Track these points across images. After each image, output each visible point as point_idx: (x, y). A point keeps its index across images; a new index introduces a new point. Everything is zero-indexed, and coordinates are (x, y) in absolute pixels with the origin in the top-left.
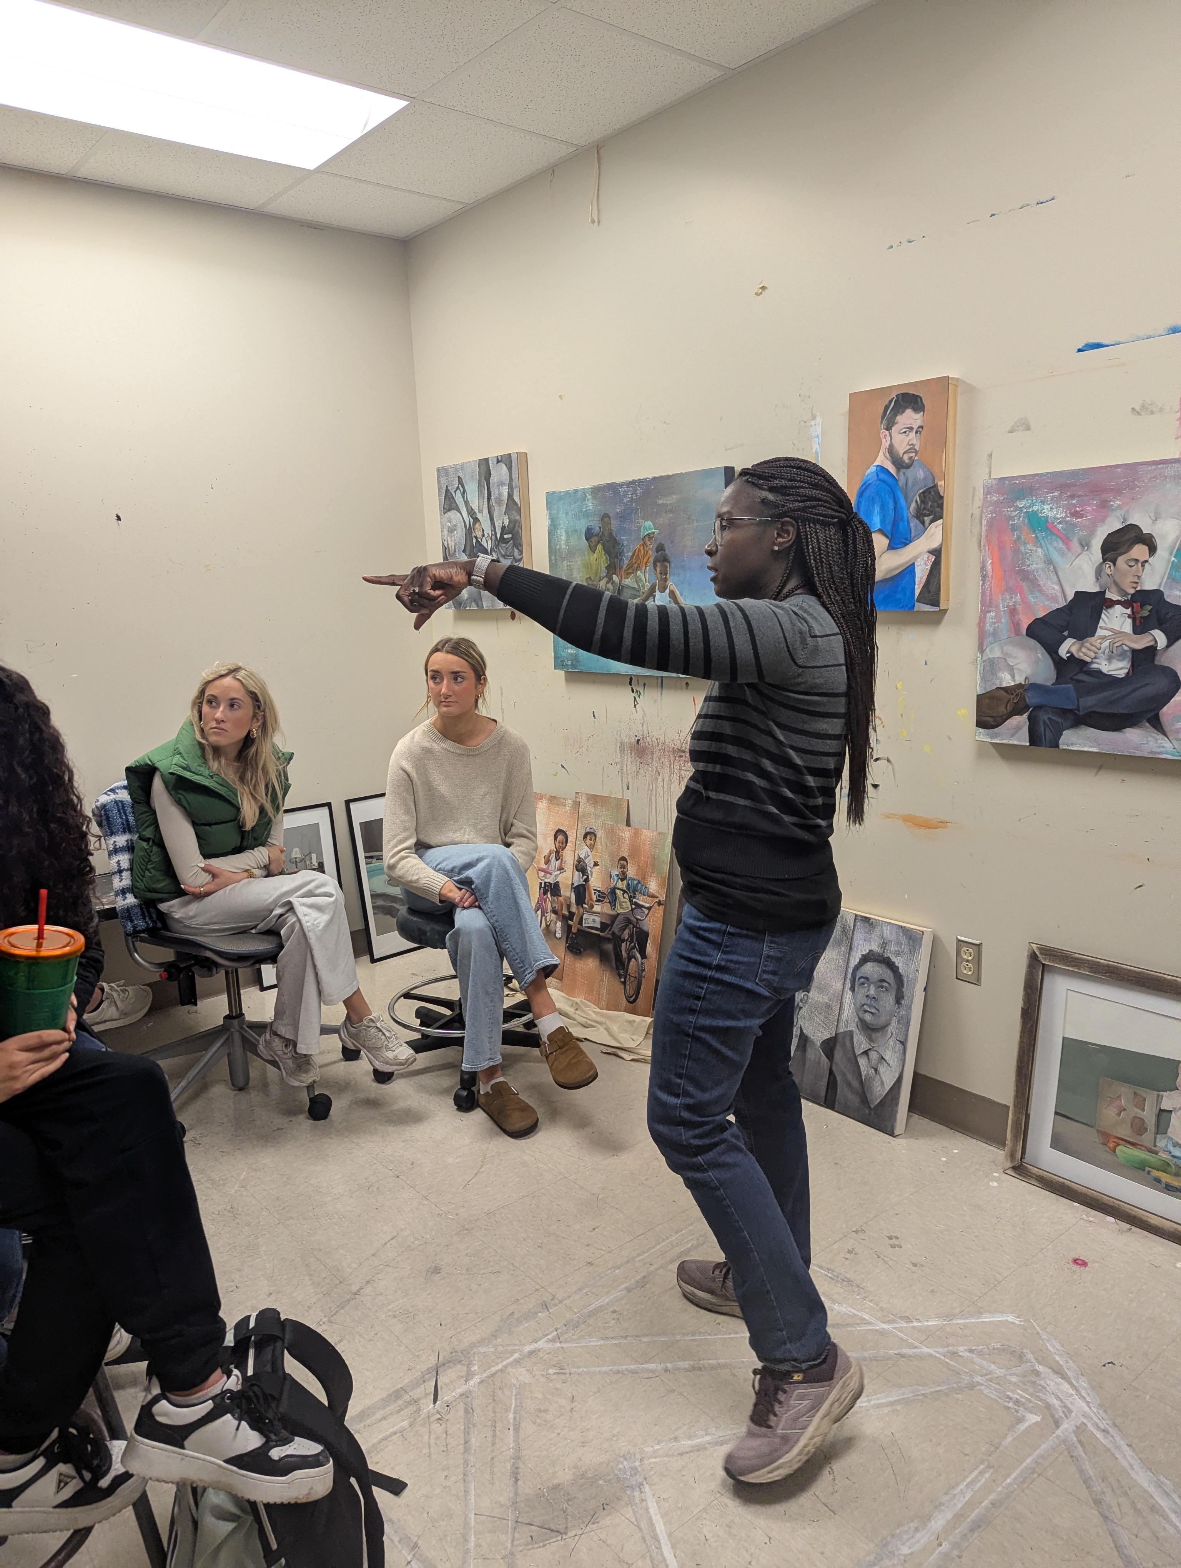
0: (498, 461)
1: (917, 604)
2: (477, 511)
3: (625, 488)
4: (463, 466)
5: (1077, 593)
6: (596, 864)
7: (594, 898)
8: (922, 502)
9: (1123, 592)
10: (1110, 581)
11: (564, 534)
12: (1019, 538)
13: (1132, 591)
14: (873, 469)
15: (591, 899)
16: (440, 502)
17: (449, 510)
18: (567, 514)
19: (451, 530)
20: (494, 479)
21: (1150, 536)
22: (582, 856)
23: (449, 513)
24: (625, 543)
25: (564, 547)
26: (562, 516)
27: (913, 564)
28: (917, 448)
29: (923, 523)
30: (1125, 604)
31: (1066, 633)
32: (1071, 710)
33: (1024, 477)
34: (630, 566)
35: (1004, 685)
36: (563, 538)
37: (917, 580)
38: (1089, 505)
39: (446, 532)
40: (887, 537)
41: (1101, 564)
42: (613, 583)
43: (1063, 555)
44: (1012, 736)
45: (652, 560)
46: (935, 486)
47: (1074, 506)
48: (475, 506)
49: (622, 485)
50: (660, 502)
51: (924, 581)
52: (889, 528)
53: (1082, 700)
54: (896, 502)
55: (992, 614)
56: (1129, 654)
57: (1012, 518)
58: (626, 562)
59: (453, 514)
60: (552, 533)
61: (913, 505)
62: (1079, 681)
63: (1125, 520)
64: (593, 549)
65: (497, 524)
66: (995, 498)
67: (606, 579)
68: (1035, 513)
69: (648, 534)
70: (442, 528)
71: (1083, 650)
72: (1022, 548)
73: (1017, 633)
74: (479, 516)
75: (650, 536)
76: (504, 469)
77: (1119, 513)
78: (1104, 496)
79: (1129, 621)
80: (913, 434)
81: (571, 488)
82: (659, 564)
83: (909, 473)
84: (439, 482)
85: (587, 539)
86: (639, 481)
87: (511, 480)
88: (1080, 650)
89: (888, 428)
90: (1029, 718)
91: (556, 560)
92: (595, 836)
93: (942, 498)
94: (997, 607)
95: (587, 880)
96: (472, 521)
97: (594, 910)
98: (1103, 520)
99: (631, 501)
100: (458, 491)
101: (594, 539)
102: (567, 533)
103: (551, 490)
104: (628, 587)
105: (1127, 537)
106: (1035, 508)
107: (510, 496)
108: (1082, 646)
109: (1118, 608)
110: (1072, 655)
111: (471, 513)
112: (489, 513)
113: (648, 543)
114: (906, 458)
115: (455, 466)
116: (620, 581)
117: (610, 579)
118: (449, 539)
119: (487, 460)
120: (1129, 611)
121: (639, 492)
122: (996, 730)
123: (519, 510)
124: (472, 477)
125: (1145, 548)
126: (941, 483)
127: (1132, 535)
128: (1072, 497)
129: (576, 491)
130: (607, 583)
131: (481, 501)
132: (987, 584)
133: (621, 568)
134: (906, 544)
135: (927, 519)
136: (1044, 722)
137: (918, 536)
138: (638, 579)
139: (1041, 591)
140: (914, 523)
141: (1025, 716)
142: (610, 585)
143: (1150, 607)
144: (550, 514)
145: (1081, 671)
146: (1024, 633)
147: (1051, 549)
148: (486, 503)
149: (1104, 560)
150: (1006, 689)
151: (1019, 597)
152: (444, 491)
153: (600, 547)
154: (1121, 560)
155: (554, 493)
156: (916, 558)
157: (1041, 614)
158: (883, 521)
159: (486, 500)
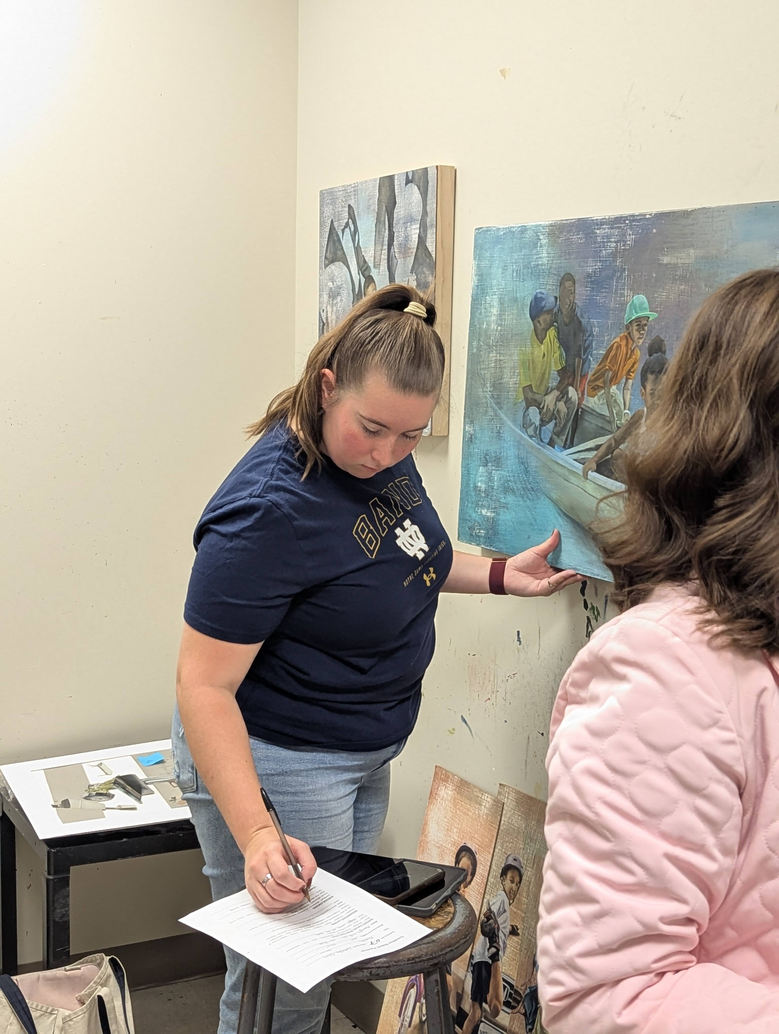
0: (408, 181)
2: (371, 265)
3: (605, 230)
4: (356, 190)
6: (513, 931)
11: (496, 303)
16: (321, 246)
17: (332, 261)
18: (505, 268)
19: (334, 295)
20: (399, 212)
22: (494, 909)
23: (332, 266)
24: (596, 330)
25: (493, 326)
26: (497, 271)
34: (600, 375)
36: (495, 311)
39: (326, 297)
42: (568, 401)
45: (639, 367)
48: (369, 256)
49: (601, 223)
50: (666, 260)
58: (594, 366)
59: (337, 268)
60: (477, 302)
64: (540, 336)
67: (556, 393)
69: (638, 319)
70: (321, 290)
74: (374, 273)
75: (640, 323)
76: (415, 192)
81: (515, 222)
82: (651, 377)
84: (322, 213)
85: (533, 317)
86: (633, 218)
87: (425, 213)
91: (479, 350)
92: (521, 876)
95: (495, 958)
96: (363, 280)
99: (614, 255)
100: (347, 230)
101: (544, 318)
102: (501, 303)
103: (484, 225)
104: (592, 412)
107: (422, 240)
111: (364, 268)
112: (389, 268)
113: (636, 335)
115: (345, 189)
116: (581, 399)
117: (564, 394)
118: (329, 309)
119: (391, 179)
121: (630, 238)
123: (433, 266)
124: (369, 207)
129: (524, 230)
130: (558, 399)
131: (379, 248)
133: (583, 376)
138: (610, 402)
142: (561, 405)
144: (478, 267)
148: (385, 252)
152: (327, 230)
153: (552, 333)
155: (488, 230)
159: (386, 247)
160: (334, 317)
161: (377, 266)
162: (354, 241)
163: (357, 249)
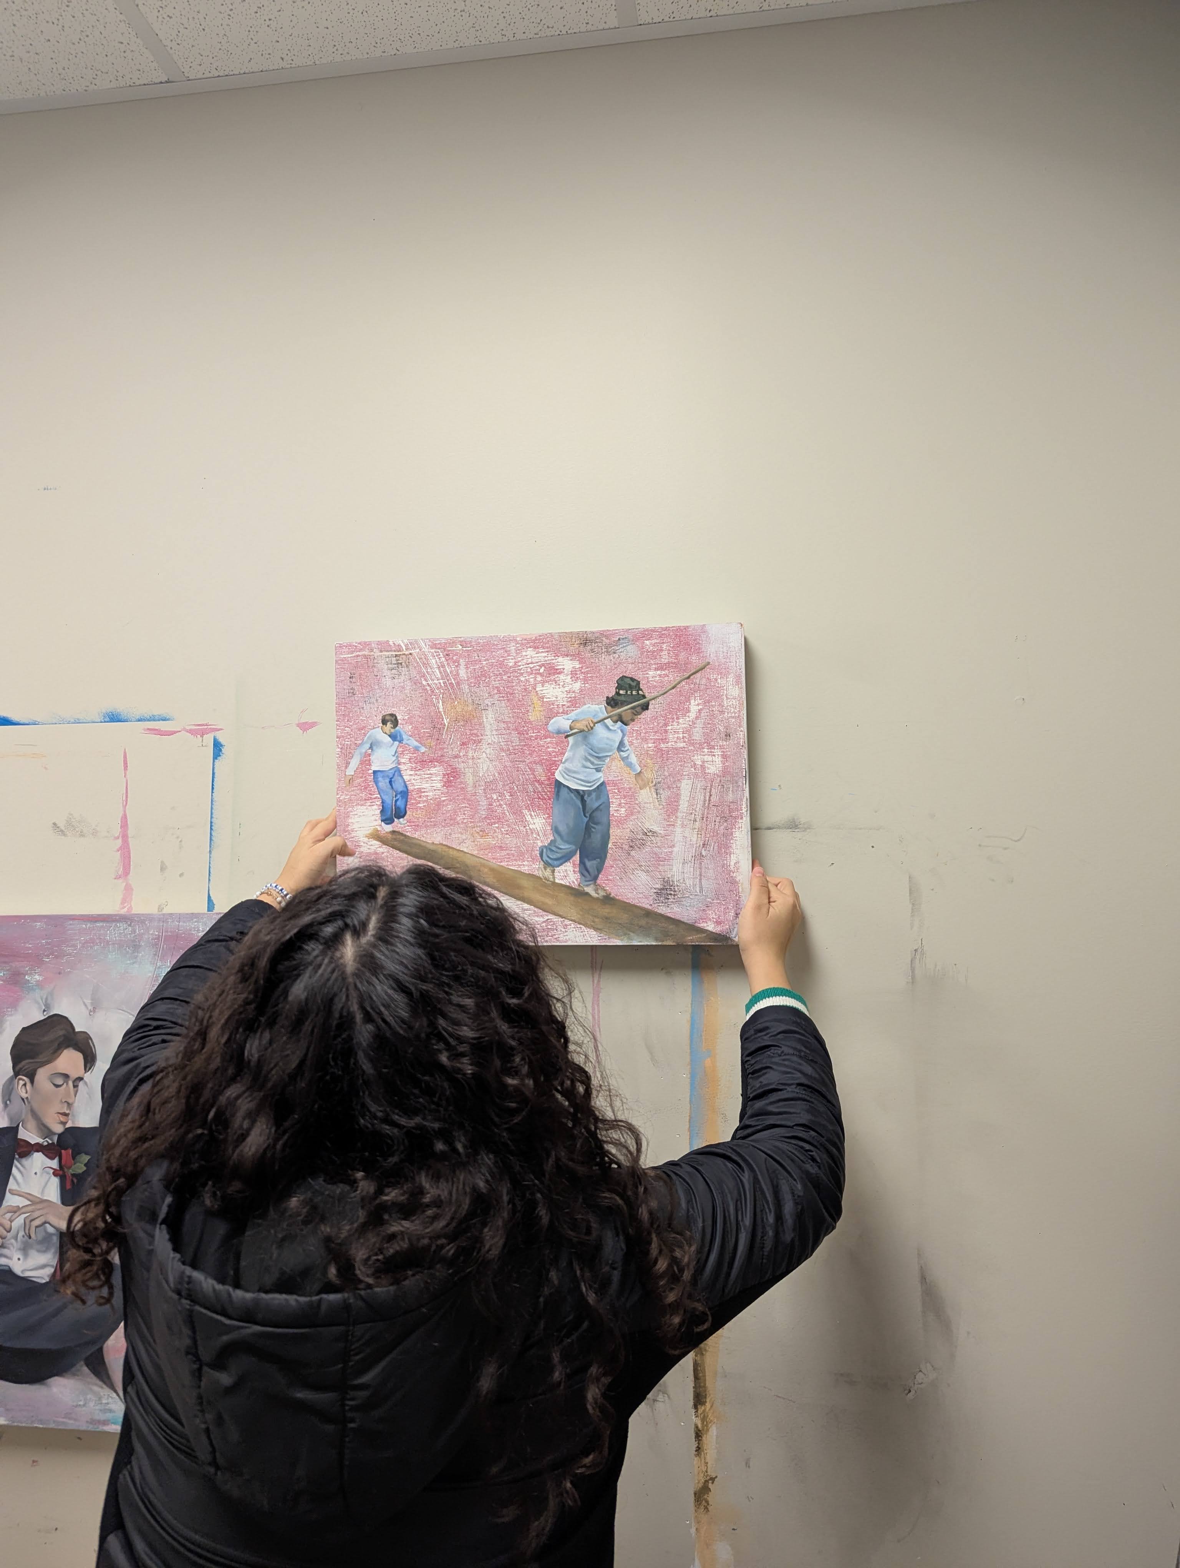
9: (46, 1131)
10: (25, 1109)
13: (59, 1129)
21: (86, 1037)
30: (49, 1151)
41: (11, 1081)
56: (56, 1240)
63: (47, 1007)
77: (38, 994)
98: (14, 1005)
109: (38, 1159)
125: (78, 1057)
143: (85, 1158)
149: (17, 1073)
154: (42, 1074)
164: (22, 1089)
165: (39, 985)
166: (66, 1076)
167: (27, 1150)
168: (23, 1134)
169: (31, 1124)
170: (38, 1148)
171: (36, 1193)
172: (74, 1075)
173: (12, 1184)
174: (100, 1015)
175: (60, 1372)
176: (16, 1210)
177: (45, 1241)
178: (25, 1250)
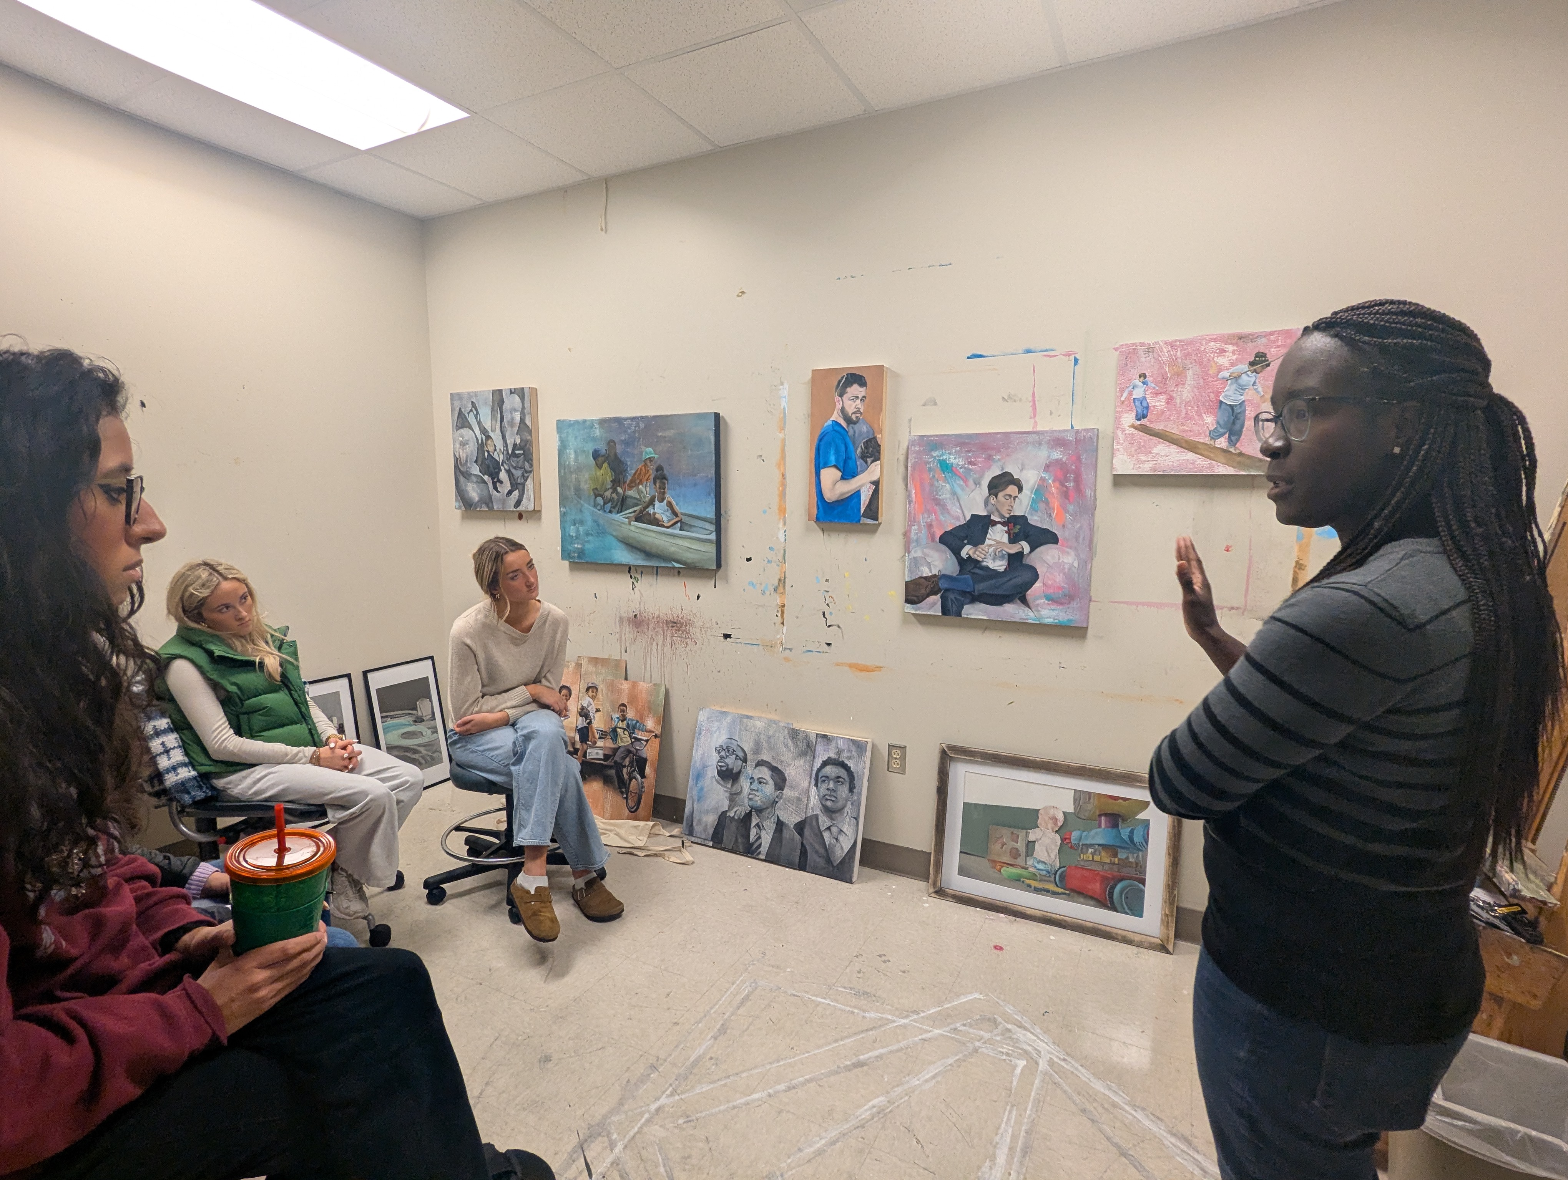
0: (511, 393)
1: (862, 519)
2: (489, 430)
3: (629, 422)
4: (476, 394)
5: (972, 515)
6: (598, 710)
7: (597, 736)
8: (866, 447)
9: (1002, 516)
10: (994, 509)
11: (572, 453)
12: (934, 476)
13: (1008, 516)
14: (829, 423)
15: (594, 737)
16: (453, 420)
17: (462, 428)
18: (576, 438)
19: (463, 444)
20: (507, 406)
21: (1019, 480)
22: (585, 705)
23: (462, 430)
24: (629, 463)
25: (572, 463)
26: (571, 439)
27: (859, 491)
28: (862, 410)
29: (866, 462)
30: (1003, 524)
31: (965, 542)
32: (969, 592)
33: (937, 436)
34: (633, 481)
35: (924, 575)
36: (572, 456)
37: (862, 502)
38: (980, 458)
39: (458, 446)
40: (840, 470)
41: (988, 497)
42: (617, 493)
43: (963, 490)
44: (929, 609)
45: (652, 477)
46: (875, 438)
47: (970, 457)
48: (487, 425)
49: (626, 419)
50: (660, 434)
51: (867, 502)
52: (842, 464)
53: (976, 587)
54: (846, 447)
55: (916, 527)
56: (1006, 556)
57: (929, 463)
58: (630, 478)
59: (465, 431)
60: (561, 452)
61: (859, 450)
62: (974, 573)
63: (1003, 469)
64: (599, 466)
65: (508, 442)
66: (917, 449)
67: (610, 491)
68: (945, 460)
69: (649, 458)
70: (454, 441)
71: (977, 553)
72: (936, 484)
73: (933, 540)
74: (491, 434)
75: (651, 459)
76: (517, 398)
77: (999, 463)
78: (989, 452)
79: (1006, 535)
80: (858, 402)
81: (580, 418)
82: (658, 481)
83: (856, 427)
84: (452, 404)
85: (594, 458)
86: (642, 417)
87: (523, 408)
88: (974, 553)
89: (841, 395)
90: (942, 597)
91: (565, 473)
92: (597, 689)
93: (879, 446)
94: (919, 522)
95: (590, 723)
96: (484, 438)
97: (597, 745)
98: (989, 468)
99: (634, 432)
100: (471, 414)
101: (600, 459)
102: (575, 452)
103: (562, 418)
104: (631, 497)
105: (1003, 480)
106: (944, 457)
107: (522, 420)
108: (976, 550)
109: (999, 526)
110: (970, 556)
111: (484, 431)
112: (502, 432)
113: (649, 464)
114: (854, 417)
115: (469, 393)
116: (624, 492)
117: (615, 490)
118: (461, 451)
119: (500, 391)
120: (1006, 529)
121: (642, 425)
122: (919, 605)
123: (530, 432)
124: (486, 403)
125: (1016, 488)
126: (879, 436)
127: (1006, 479)
128: (969, 451)
129: (585, 421)
130: (612, 493)
131: (494, 422)
132: (912, 506)
133: (625, 482)
134: (854, 477)
135: (869, 460)
136: (952, 600)
137: (863, 471)
138: (640, 492)
139: (949, 513)
140: (860, 462)
141: (939, 596)
142: (614, 495)
143: (1019, 527)
144: (560, 437)
145: (975, 567)
146: (938, 540)
147: (955, 486)
148: (498, 425)
149: (990, 495)
150: (926, 578)
151: (934, 516)
152: (457, 412)
153: (606, 465)
154: (1000, 495)
155: (564, 421)
156: (862, 486)
157: (949, 529)
158: (837, 460)
159: (499, 422)
160: (465, 456)
161: (493, 431)
162: (476, 418)
163: (479, 423)
164: (992, 500)
165: (999, 460)
166: (1010, 496)
167: (995, 523)
168: (993, 518)
169: (996, 514)
170: (999, 523)
171: (998, 539)
172: (1014, 495)
173: (988, 536)
174: (1025, 472)
175: (1008, 602)
176: (990, 546)
177: (1003, 557)
178: (994, 559)
